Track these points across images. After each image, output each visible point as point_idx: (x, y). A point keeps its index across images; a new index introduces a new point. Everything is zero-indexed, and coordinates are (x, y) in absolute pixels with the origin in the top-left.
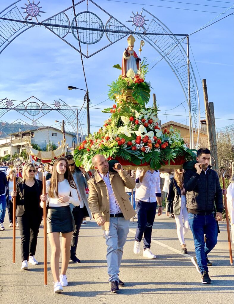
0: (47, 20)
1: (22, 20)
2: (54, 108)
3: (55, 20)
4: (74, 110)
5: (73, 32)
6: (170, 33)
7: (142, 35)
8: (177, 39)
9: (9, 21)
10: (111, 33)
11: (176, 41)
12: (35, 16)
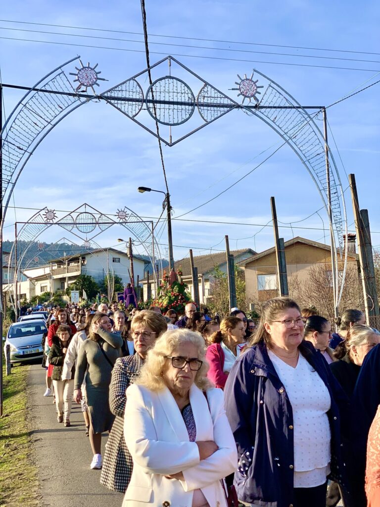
0: (109, 91)
1: (72, 92)
2: (117, 221)
3: (121, 92)
4: (148, 223)
5: (148, 109)
6: (296, 105)
7: (253, 110)
8: (307, 113)
9: (52, 94)
10: (206, 108)
11: (306, 116)
12: (91, 85)
